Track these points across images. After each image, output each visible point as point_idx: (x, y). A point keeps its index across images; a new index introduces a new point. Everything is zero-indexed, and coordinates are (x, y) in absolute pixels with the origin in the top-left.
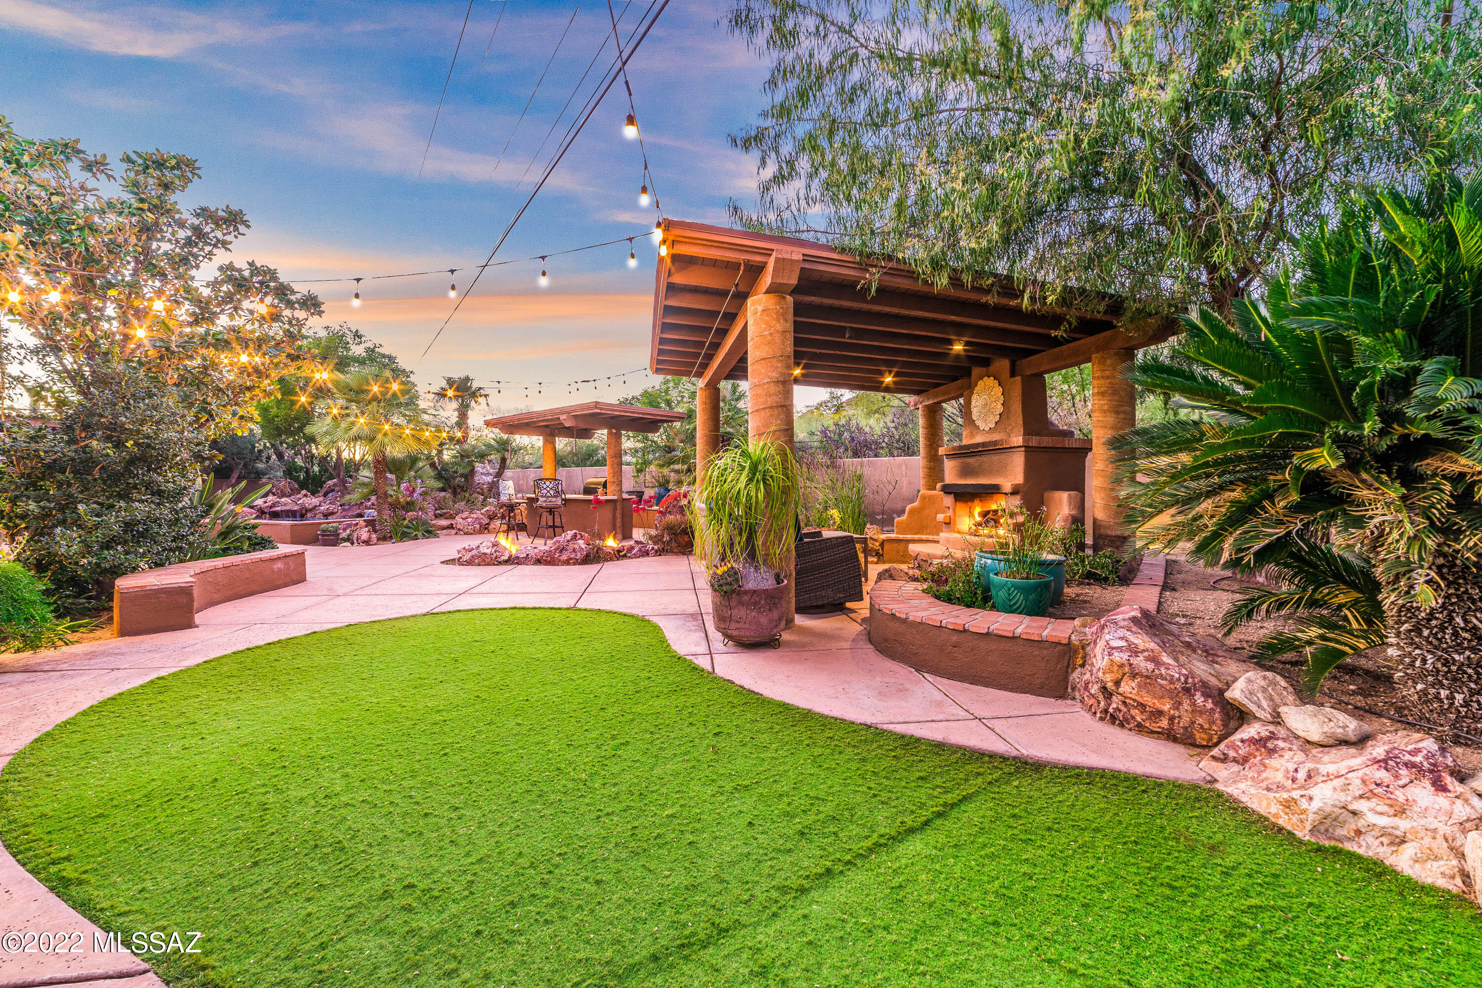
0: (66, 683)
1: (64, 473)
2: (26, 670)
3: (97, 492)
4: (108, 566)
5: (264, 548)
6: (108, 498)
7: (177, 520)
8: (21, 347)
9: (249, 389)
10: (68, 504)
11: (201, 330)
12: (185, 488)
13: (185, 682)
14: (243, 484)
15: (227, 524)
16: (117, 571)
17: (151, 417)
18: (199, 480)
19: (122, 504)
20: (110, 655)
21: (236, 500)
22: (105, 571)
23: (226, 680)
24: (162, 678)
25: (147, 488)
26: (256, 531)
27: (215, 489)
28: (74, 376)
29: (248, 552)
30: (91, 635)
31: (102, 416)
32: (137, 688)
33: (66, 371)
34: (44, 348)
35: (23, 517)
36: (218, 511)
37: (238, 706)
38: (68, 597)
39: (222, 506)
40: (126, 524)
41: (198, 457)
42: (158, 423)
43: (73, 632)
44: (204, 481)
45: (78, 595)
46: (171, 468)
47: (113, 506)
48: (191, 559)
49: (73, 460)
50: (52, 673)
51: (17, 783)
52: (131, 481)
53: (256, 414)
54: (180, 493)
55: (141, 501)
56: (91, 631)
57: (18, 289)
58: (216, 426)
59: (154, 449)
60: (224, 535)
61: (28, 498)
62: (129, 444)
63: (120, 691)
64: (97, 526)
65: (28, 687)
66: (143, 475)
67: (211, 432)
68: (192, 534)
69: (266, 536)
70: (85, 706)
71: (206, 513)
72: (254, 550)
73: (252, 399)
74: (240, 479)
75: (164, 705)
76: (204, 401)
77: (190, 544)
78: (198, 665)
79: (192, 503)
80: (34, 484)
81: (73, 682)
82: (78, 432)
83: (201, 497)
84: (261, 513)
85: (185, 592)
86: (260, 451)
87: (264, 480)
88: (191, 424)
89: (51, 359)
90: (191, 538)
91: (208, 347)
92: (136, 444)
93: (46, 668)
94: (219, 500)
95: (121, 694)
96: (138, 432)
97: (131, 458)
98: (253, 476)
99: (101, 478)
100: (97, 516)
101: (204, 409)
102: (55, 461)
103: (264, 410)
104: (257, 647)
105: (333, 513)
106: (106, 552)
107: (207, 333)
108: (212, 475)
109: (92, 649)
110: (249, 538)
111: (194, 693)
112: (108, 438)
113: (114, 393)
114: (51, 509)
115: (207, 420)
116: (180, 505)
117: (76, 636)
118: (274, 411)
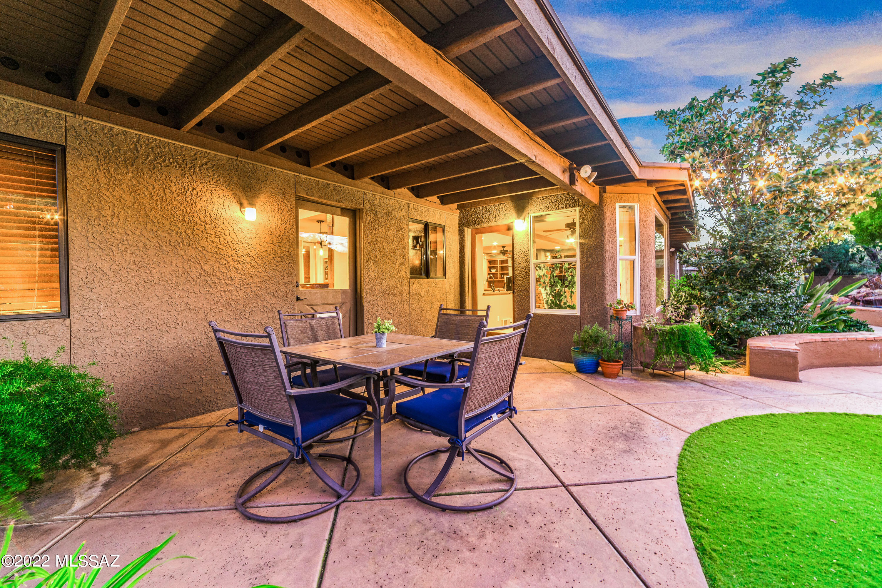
0: (719, 397)
1: (722, 275)
2: (703, 383)
3: (738, 286)
4: (743, 331)
5: (859, 329)
6: (744, 290)
7: (787, 305)
8: (703, 210)
9: (844, 206)
10: (723, 293)
11: (804, 172)
12: (792, 283)
13: (789, 425)
14: (839, 279)
15: (825, 309)
16: (748, 334)
17: (768, 237)
18: (802, 278)
19: (751, 293)
20: (743, 386)
21: (834, 291)
22: (741, 333)
23: (825, 436)
24: (774, 415)
25: (766, 284)
26: (851, 316)
27: (815, 283)
28: (727, 221)
29: (844, 331)
30: (734, 370)
31: (739, 241)
32: (757, 417)
33: (723, 219)
34: (713, 209)
35: (704, 299)
36: (818, 299)
37: (835, 465)
38: (724, 344)
39: (821, 296)
40: (753, 306)
41: (803, 262)
42: (773, 240)
43: (726, 365)
44: (806, 278)
45: (729, 344)
46: (782, 270)
47: (746, 295)
48: (796, 332)
49: (726, 268)
50: (713, 389)
51: (689, 454)
52: (757, 279)
53: (852, 226)
54: (788, 286)
55: (762, 292)
56: (734, 367)
57: (700, 179)
58: (816, 238)
59: (770, 257)
60: (823, 317)
61: (706, 289)
62: (755, 256)
63: (747, 415)
64: (737, 306)
65: (702, 393)
66: (764, 275)
67: (812, 242)
68: (797, 315)
69: (861, 320)
70: (726, 418)
71: (809, 301)
72: (849, 330)
73: (847, 213)
74: (836, 275)
75: (774, 438)
76: (807, 221)
77: (796, 322)
78: (801, 414)
79: (797, 293)
80: (709, 282)
81: (723, 398)
82: (728, 252)
83: (804, 289)
84: (855, 301)
85: (792, 356)
86: (853, 255)
87: (857, 276)
88: (796, 239)
89: (716, 213)
90: (796, 318)
91: (809, 182)
92: (760, 255)
93: (711, 384)
94: (818, 292)
95: (747, 417)
96: (761, 247)
97: (757, 264)
98: (847, 273)
99: (740, 278)
100: (738, 300)
101: (806, 227)
102: (718, 269)
103: (859, 223)
104: (855, 415)
106: (742, 322)
107: (808, 172)
108: (813, 273)
109: (735, 380)
110: (845, 321)
111: (798, 437)
112: (744, 254)
113: (746, 227)
114: (716, 296)
115: (809, 235)
116: (788, 295)
117: (726, 369)
118: (868, 221)
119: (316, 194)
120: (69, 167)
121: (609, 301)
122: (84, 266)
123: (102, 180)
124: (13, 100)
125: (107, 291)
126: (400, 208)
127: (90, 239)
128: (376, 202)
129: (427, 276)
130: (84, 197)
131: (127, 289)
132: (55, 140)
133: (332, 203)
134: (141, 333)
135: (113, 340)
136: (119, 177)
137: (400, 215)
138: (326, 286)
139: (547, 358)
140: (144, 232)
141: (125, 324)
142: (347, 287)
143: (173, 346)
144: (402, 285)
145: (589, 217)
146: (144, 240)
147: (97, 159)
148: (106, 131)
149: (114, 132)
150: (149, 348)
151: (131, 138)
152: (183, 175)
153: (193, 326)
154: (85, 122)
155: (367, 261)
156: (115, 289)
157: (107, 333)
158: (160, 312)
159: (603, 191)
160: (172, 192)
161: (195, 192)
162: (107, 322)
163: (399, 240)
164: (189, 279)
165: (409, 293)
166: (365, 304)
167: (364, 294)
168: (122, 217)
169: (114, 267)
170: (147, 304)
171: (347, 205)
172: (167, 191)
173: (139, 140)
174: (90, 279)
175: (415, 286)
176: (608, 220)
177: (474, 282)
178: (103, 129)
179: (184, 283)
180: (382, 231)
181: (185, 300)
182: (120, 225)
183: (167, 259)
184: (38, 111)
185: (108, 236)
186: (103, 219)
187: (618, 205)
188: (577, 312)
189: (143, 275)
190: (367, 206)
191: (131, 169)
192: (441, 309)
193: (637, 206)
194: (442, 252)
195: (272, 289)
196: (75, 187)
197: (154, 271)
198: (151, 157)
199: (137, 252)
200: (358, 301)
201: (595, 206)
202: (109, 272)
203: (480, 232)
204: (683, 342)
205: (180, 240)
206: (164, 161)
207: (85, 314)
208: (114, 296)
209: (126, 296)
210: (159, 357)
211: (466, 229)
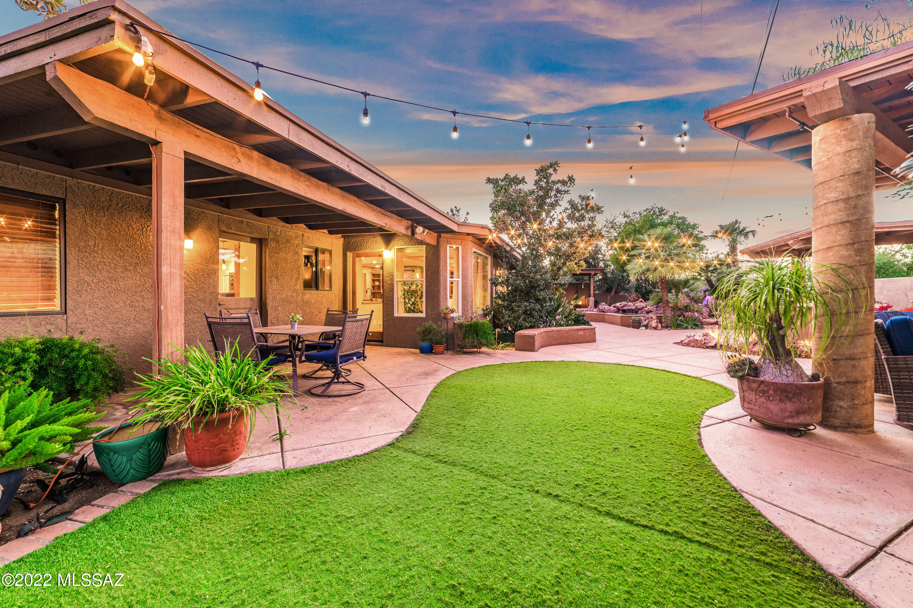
2: (488, 354)
5: (585, 325)
15: (568, 313)
29: (573, 326)
36: (563, 307)
39: (564, 305)
42: (535, 272)
60: (566, 317)
71: (558, 308)
85: (534, 339)
93: (491, 355)
94: (562, 303)
105: (651, 312)
109: (506, 352)
117: (508, 348)
119: (233, 229)
120: (67, 213)
121: (442, 307)
122: (76, 279)
123: (88, 222)
124: (35, 170)
125: (90, 296)
126: (297, 237)
127: (80, 262)
128: (278, 233)
129: (317, 288)
130: (77, 233)
131: (103, 295)
132: (59, 196)
133: (245, 234)
134: (112, 326)
135: (94, 330)
136: (99, 219)
137: (296, 242)
138: (233, 295)
139: (405, 347)
140: (115, 257)
141: (101, 319)
142: (255, 297)
143: (133, 335)
144: (297, 295)
145: (431, 252)
146: (115, 262)
147: (86, 207)
148: (91, 188)
149: (96, 188)
150: (116, 336)
151: (107, 192)
152: (141, 217)
153: (146, 322)
154: (78, 183)
155: (271, 277)
156: (96, 296)
157: (90, 325)
158: (124, 312)
159: (439, 237)
160: (133, 229)
161: (149, 228)
162: (90, 318)
163: (296, 261)
164: (144, 289)
165: (303, 301)
166: (269, 309)
167: (268, 301)
168: (100, 247)
169: (95, 280)
170: (117, 306)
171: (256, 235)
172: (130, 228)
173: (112, 193)
174: (79, 288)
175: (307, 296)
176: (442, 255)
177: (354, 293)
178: (89, 187)
179: (141, 292)
180: (282, 255)
181: (142, 303)
182: (99, 252)
183: (130, 275)
184: (49, 177)
185: (91, 259)
186: (88, 248)
187: (448, 246)
188: (423, 315)
189: (114, 286)
190: (271, 236)
191: (106, 214)
192: (328, 311)
193: (460, 247)
194: (329, 268)
195: (201, 297)
196: (71, 226)
197: (121, 283)
198: (120, 205)
199: (110, 270)
200: (263, 307)
201: (434, 246)
202: (91, 284)
203: (359, 256)
204: (476, 331)
205: (138, 262)
206: (129, 207)
207: (76, 312)
208: (95, 300)
209: (102, 300)
210: (123, 343)
211: (348, 253)
